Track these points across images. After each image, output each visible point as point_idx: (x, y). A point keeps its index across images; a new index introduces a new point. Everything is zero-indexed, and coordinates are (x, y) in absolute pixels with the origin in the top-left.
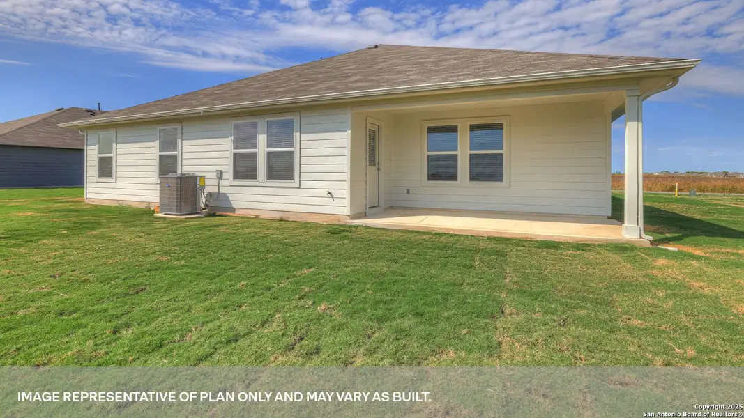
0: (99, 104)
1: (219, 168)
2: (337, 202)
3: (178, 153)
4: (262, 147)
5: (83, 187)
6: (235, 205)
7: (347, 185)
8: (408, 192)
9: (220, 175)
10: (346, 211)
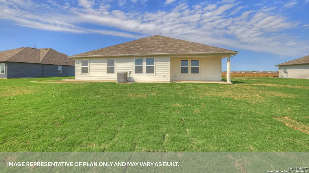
0: (35, 46)
1: (130, 70)
2: (166, 78)
3: (115, 66)
4: (144, 65)
5: (75, 76)
6: (135, 80)
7: (169, 74)
8: (176, 76)
9: (130, 72)
10: (169, 80)
